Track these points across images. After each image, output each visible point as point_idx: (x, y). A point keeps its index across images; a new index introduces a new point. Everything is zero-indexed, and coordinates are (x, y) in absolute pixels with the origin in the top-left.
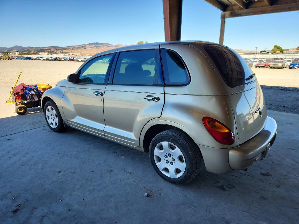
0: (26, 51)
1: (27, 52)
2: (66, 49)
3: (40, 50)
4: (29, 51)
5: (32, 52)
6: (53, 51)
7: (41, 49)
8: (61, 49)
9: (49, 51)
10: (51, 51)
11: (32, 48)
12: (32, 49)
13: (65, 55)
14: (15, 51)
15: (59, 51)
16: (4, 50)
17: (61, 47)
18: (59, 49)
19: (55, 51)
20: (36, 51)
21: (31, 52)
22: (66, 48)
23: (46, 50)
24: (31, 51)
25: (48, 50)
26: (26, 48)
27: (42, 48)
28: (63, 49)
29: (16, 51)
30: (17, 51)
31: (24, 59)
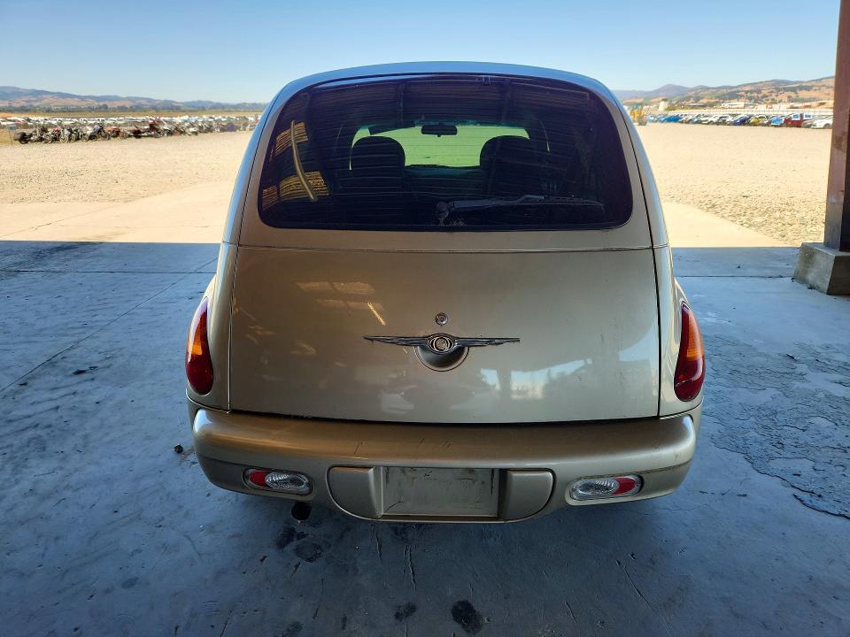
0: (688, 98)
1: (691, 102)
2: (808, 88)
3: (729, 94)
4: (697, 99)
5: (704, 101)
6: (765, 96)
7: (733, 90)
8: (794, 90)
9: (755, 95)
10: (760, 96)
11: (708, 88)
12: (706, 92)
13: (792, 107)
14: (661, 99)
15: (784, 96)
16: (636, 98)
17: (796, 82)
18: (786, 90)
19: (774, 96)
20: (716, 98)
21: (701, 101)
22: (814, 83)
23: (747, 92)
24: (702, 98)
25: (751, 92)
26: (692, 90)
27: (737, 87)
28: (801, 88)
29: (663, 100)
30: (665, 100)
31: (662, 122)
